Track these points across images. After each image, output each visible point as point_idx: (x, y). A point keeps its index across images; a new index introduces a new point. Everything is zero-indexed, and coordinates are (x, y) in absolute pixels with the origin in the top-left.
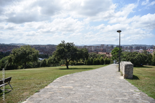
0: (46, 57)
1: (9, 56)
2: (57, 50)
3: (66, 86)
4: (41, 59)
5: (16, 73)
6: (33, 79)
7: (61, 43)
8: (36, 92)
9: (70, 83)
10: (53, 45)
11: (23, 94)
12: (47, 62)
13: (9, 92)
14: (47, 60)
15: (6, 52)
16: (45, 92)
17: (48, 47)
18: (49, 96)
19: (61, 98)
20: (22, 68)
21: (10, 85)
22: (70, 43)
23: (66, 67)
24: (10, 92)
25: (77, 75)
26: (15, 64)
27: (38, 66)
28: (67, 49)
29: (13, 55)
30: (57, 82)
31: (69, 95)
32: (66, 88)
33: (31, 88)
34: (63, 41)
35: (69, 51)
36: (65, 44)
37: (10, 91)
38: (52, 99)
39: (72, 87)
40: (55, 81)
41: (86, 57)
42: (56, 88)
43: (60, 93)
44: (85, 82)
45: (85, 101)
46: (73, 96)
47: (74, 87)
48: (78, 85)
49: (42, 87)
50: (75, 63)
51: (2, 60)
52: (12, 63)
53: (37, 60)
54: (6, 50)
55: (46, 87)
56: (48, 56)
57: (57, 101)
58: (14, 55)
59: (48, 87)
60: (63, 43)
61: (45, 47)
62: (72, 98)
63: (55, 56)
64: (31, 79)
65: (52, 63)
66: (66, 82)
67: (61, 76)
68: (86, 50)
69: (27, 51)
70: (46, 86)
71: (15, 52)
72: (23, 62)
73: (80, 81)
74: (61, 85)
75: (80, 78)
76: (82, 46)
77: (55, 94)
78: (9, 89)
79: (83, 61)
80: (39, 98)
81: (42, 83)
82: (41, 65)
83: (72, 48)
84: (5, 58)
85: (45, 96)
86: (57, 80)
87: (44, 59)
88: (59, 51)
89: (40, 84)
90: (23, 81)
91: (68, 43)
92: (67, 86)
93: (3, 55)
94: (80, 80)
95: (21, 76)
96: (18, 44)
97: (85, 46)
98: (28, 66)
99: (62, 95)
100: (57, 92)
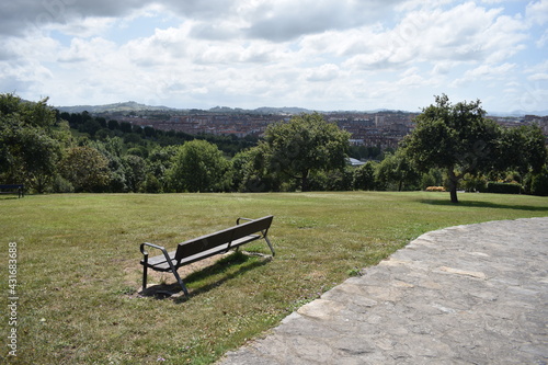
0: (374, 154)
1: (255, 150)
2: (417, 129)
3: (457, 266)
4: (354, 161)
5: (278, 202)
6: (335, 229)
7: (435, 104)
8: (351, 275)
9: (473, 259)
10: (400, 112)
11: (310, 276)
12: (377, 173)
13: (264, 263)
14: (377, 167)
15: (244, 135)
16: (382, 279)
17: (382, 118)
18: (399, 294)
19: (444, 309)
20: (292, 190)
21: (267, 241)
22: (468, 104)
23: (447, 196)
24: (267, 265)
25: (499, 229)
26: (274, 175)
27: (345, 185)
28: (456, 127)
29: (266, 144)
30: (423, 247)
31: (472, 302)
32: (458, 276)
33: (333, 259)
34: (441, 96)
35: (462, 136)
36: (447, 108)
37: (269, 260)
38: (409, 309)
39: (481, 275)
40: (413, 243)
41: (532, 161)
42: (420, 271)
43: (437, 291)
44: (534, 263)
45: (541, 337)
46: (489, 311)
47: (491, 274)
48: (506, 269)
49: (372, 261)
50: (483, 183)
51: (234, 159)
52: (265, 172)
53: (344, 165)
54: (246, 129)
55: (383, 262)
56: (379, 152)
57: (429, 320)
58: (271, 146)
59: (392, 262)
60: (442, 104)
61: (371, 121)
62: (485, 317)
63: (410, 154)
64: (329, 229)
65: (393, 177)
66: (457, 253)
67: (435, 228)
68: (534, 135)
69: (313, 133)
70: (385, 257)
71: (274, 137)
72: (298, 171)
73: (512, 254)
74: (439, 262)
75: (511, 245)
76: (514, 119)
77: (418, 293)
78: (265, 253)
79: (516, 178)
80: (362, 299)
81: (368, 245)
82: (356, 184)
83: (477, 124)
84: (244, 154)
85: (383, 294)
86: (423, 243)
87: (364, 164)
88: (423, 134)
89: (361, 249)
90: (304, 233)
91: (461, 106)
92: (461, 268)
93: (236, 144)
94: (512, 250)
95: (297, 215)
96: (281, 110)
97: (530, 117)
98: (311, 185)
99: (447, 300)
100: (425, 285)
